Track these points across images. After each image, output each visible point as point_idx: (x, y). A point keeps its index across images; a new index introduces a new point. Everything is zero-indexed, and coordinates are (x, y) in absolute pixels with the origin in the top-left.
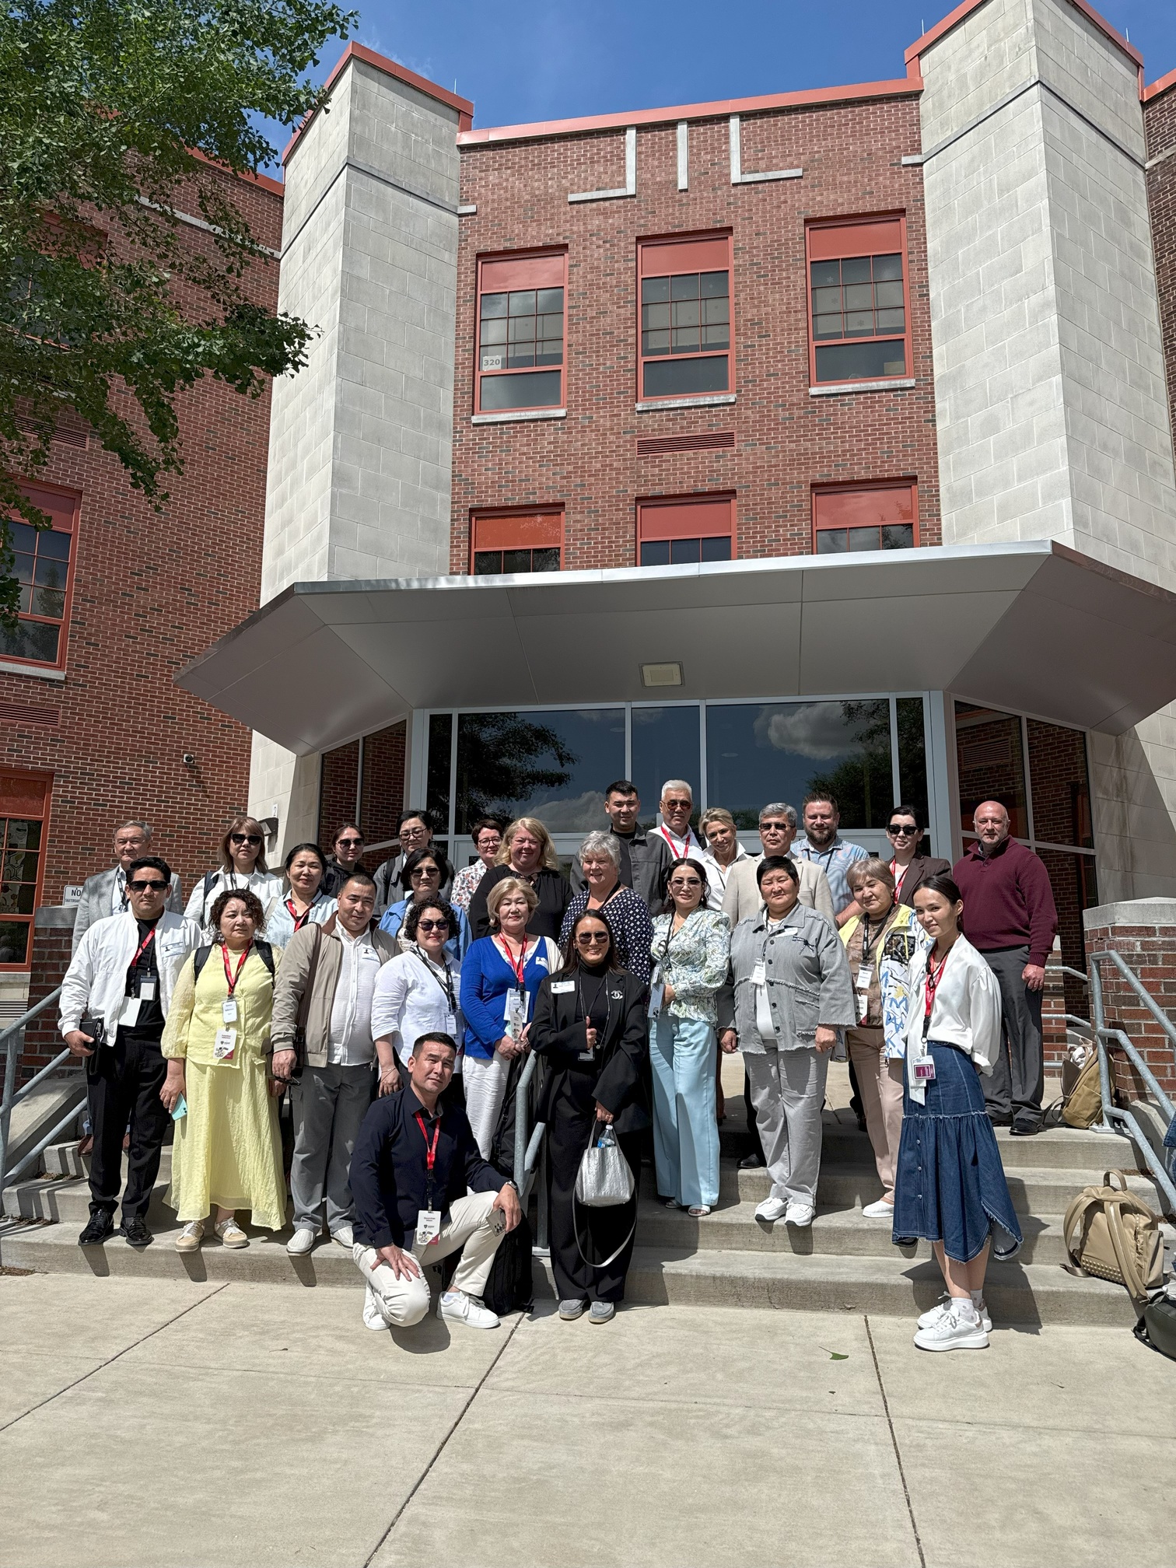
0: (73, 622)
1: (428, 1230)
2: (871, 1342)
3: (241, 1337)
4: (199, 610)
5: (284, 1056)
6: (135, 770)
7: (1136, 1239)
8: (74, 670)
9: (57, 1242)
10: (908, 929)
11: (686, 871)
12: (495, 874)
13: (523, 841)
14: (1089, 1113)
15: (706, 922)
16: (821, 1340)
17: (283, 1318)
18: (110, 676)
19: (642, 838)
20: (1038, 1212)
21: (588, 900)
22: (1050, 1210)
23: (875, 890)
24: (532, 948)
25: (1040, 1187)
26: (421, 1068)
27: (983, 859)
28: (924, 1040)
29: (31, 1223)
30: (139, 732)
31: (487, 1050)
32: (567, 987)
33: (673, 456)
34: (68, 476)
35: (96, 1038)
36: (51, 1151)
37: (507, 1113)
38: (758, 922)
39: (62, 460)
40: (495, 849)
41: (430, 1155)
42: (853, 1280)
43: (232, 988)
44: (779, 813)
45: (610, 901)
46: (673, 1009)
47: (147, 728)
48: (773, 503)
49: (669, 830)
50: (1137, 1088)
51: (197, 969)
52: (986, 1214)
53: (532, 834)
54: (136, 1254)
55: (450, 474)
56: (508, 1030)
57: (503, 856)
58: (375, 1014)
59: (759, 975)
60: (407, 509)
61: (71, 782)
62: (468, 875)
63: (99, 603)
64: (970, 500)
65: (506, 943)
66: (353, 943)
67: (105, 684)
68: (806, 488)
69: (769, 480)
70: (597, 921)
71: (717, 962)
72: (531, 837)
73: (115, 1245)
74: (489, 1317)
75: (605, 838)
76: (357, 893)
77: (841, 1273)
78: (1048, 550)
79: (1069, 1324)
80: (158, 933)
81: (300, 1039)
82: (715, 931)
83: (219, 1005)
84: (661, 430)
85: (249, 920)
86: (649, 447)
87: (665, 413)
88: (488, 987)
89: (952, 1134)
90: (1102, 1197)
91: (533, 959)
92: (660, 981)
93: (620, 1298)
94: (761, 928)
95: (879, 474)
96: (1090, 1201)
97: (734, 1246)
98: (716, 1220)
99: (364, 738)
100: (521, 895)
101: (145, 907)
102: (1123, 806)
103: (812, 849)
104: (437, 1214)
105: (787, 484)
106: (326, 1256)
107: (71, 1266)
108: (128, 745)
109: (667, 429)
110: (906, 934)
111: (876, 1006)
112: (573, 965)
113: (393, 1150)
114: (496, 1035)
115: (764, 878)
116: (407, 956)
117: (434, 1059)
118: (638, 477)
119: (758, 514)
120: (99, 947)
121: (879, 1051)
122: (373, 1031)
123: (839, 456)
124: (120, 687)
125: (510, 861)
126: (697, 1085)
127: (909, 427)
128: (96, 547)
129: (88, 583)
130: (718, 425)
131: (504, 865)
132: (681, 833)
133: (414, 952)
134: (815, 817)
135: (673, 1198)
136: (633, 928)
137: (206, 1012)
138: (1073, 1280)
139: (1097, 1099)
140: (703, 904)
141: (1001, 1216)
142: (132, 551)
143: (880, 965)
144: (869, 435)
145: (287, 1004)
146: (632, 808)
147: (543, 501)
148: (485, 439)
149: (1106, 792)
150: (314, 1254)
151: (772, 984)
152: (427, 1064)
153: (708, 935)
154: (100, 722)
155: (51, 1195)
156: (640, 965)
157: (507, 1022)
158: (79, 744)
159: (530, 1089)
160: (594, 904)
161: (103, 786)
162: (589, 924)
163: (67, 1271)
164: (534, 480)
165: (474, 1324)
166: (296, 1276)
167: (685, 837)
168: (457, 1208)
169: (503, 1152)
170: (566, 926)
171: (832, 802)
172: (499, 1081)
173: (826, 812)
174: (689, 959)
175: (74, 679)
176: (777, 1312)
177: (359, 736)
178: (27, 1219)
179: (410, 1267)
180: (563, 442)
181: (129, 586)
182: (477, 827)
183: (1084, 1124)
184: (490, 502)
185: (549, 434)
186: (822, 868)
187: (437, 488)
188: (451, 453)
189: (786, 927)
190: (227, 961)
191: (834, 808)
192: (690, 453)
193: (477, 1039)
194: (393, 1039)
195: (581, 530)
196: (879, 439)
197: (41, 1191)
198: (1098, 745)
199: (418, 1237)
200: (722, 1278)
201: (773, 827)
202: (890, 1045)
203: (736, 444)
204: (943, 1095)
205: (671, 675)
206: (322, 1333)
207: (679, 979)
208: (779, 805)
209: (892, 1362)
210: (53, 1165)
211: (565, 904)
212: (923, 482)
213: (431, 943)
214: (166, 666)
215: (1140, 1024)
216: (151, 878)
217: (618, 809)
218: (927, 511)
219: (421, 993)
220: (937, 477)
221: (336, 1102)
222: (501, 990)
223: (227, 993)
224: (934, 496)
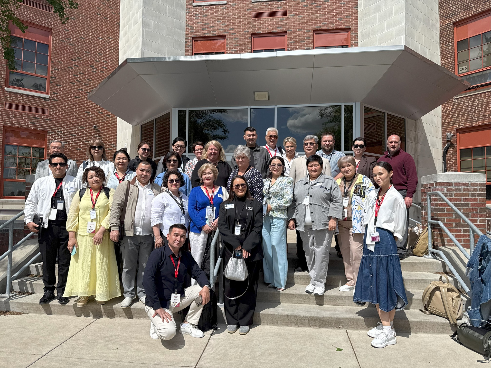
0: (51, 77)
1: (175, 301)
2: (351, 342)
3: (100, 343)
4: (97, 74)
5: (115, 233)
6: (77, 131)
7: (453, 301)
8: (53, 94)
9: (31, 302)
10: (362, 183)
11: (276, 161)
12: (201, 163)
13: (212, 150)
14: (423, 251)
15: (285, 181)
16: (331, 341)
17: (118, 334)
18: (66, 97)
19: (258, 149)
20: (409, 289)
21: (238, 172)
22: (413, 288)
23: (350, 168)
24: (216, 191)
25: (409, 280)
26: (171, 239)
27: (390, 157)
28: (375, 226)
29: (24, 294)
30: (77, 117)
31: (199, 230)
32: (231, 206)
33: (265, 19)
34: (46, 23)
35: (39, 225)
36: (32, 266)
37: (207, 254)
38: (306, 180)
39: (44, 17)
40: (201, 153)
41: (176, 272)
42: (342, 317)
43: (94, 205)
44: (311, 139)
45: (247, 172)
46: (271, 213)
47: (80, 116)
48: (300, 37)
49: (269, 147)
50: (442, 242)
51: (81, 197)
52: (396, 293)
53: (216, 146)
54: (62, 307)
55: (185, 24)
56: (207, 222)
57: (204, 156)
58: (152, 216)
59: (306, 201)
60: (169, 37)
61: (54, 135)
62: (191, 163)
63: (60, 70)
64: (369, 37)
65: (206, 189)
66: (143, 188)
67: (64, 100)
68: (312, 31)
69: (299, 28)
70: (241, 180)
71: (289, 196)
72: (215, 148)
73: (54, 303)
74: (199, 333)
75: (244, 149)
76: (143, 168)
77: (337, 314)
78: (403, 49)
79: (425, 333)
80: (63, 183)
81: (121, 225)
82: (288, 184)
83: (89, 212)
84: (261, 9)
85: (98, 178)
86: (256, 15)
87: (262, 3)
88: (199, 206)
89: (384, 262)
90: (439, 285)
91: (217, 195)
92: (266, 203)
93: (251, 324)
94: (307, 183)
95: (337, 27)
96: (434, 287)
97: (294, 302)
98: (287, 292)
99: (155, 119)
100: (210, 171)
101: (58, 173)
102: (416, 145)
103: (324, 154)
104: (179, 295)
105: (305, 30)
106: (137, 308)
107: (37, 311)
108: (74, 122)
109: (263, 9)
110: (362, 185)
111: (350, 213)
112: (233, 198)
113: (161, 270)
114: (202, 224)
115: (309, 164)
116: (165, 193)
117: (177, 235)
118: (252, 26)
119: (295, 40)
120: (39, 189)
121: (349, 230)
122: (151, 223)
123: (324, 20)
124: (70, 101)
125: (207, 157)
126: (280, 242)
127: (348, 10)
128: (58, 50)
129: (56, 63)
130: (281, 8)
131: (205, 159)
132: (274, 148)
133: (167, 192)
134: (326, 141)
135: (270, 284)
136: (256, 183)
137: (84, 214)
138: (426, 316)
139: (427, 246)
140: (283, 175)
141: (402, 295)
142: (72, 52)
143: (352, 197)
144: (334, 12)
145: (116, 212)
146: (254, 137)
147: (218, 35)
148: (197, 12)
149: (411, 140)
150: (132, 307)
151: (311, 204)
152: (174, 237)
153: (285, 186)
154: (63, 113)
155: (31, 283)
156: (259, 197)
157: (207, 219)
158: (56, 121)
159: (216, 245)
160: (240, 174)
161: (65, 136)
162: (238, 181)
163: (36, 313)
164: (215, 27)
165: (194, 336)
166: (125, 315)
167: (275, 150)
168: (188, 291)
169: (205, 268)
170: (229, 182)
171: (333, 136)
172: (204, 241)
173: (330, 139)
174: (277, 195)
175: (53, 98)
176: (312, 329)
177: (153, 118)
178: (22, 292)
179: (168, 316)
180: (225, 13)
181: (71, 65)
182: (194, 144)
183: (421, 255)
184: (199, 35)
185: (221, 10)
186: (328, 160)
187: (180, 29)
188: (185, 16)
189: (317, 182)
190: (92, 195)
191: (334, 138)
192: (271, 18)
193: (195, 225)
194: (160, 226)
195: (232, 46)
196: (338, 14)
197: (27, 282)
198: (409, 123)
199: (172, 304)
200: (291, 316)
201: (309, 145)
202: (355, 228)
203: (287, 15)
204: (381, 247)
205: (264, 96)
206: (133, 340)
207: (273, 203)
208: (312, 136)
209: (361, 352)
210: (34, 271)
211: (229, 174)
212: (353, 30)
213: (173, 188)
214: (86, 94)
215: (444, 219)
216: (59, 162)
217: (249, 137)
218: (354, 41)
219: (170, 208)
220: (358, 28)
221: (139, 249)
222: (204, 207)
223: (92, 207)
224: (356, 35)
